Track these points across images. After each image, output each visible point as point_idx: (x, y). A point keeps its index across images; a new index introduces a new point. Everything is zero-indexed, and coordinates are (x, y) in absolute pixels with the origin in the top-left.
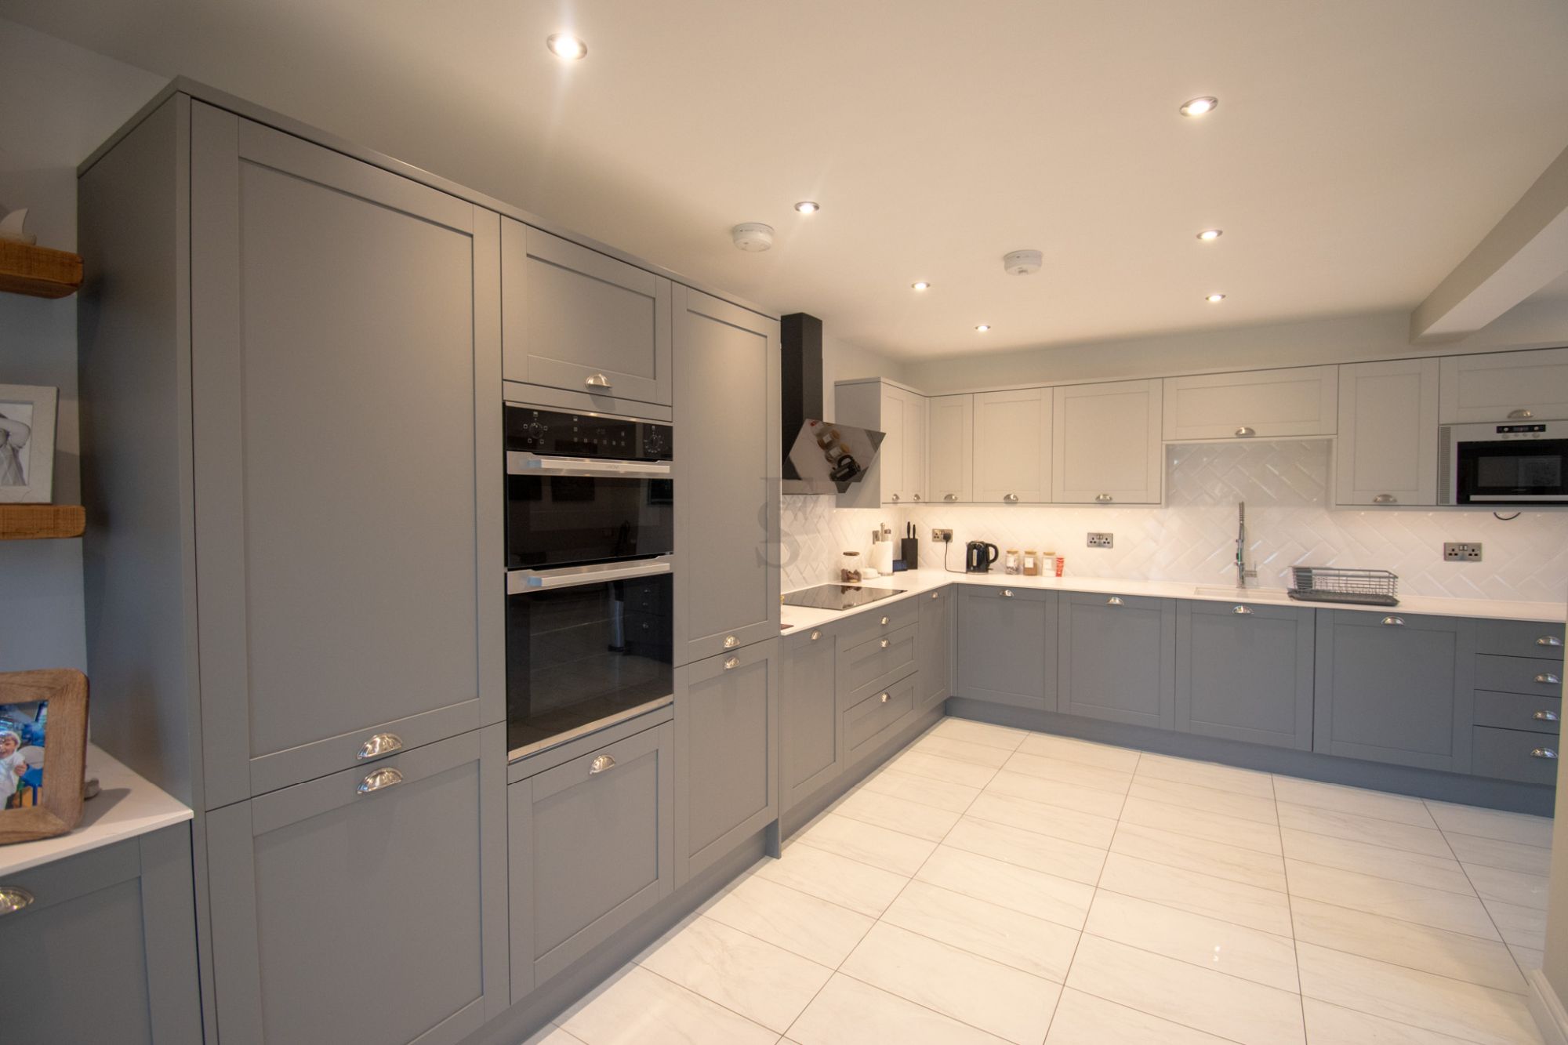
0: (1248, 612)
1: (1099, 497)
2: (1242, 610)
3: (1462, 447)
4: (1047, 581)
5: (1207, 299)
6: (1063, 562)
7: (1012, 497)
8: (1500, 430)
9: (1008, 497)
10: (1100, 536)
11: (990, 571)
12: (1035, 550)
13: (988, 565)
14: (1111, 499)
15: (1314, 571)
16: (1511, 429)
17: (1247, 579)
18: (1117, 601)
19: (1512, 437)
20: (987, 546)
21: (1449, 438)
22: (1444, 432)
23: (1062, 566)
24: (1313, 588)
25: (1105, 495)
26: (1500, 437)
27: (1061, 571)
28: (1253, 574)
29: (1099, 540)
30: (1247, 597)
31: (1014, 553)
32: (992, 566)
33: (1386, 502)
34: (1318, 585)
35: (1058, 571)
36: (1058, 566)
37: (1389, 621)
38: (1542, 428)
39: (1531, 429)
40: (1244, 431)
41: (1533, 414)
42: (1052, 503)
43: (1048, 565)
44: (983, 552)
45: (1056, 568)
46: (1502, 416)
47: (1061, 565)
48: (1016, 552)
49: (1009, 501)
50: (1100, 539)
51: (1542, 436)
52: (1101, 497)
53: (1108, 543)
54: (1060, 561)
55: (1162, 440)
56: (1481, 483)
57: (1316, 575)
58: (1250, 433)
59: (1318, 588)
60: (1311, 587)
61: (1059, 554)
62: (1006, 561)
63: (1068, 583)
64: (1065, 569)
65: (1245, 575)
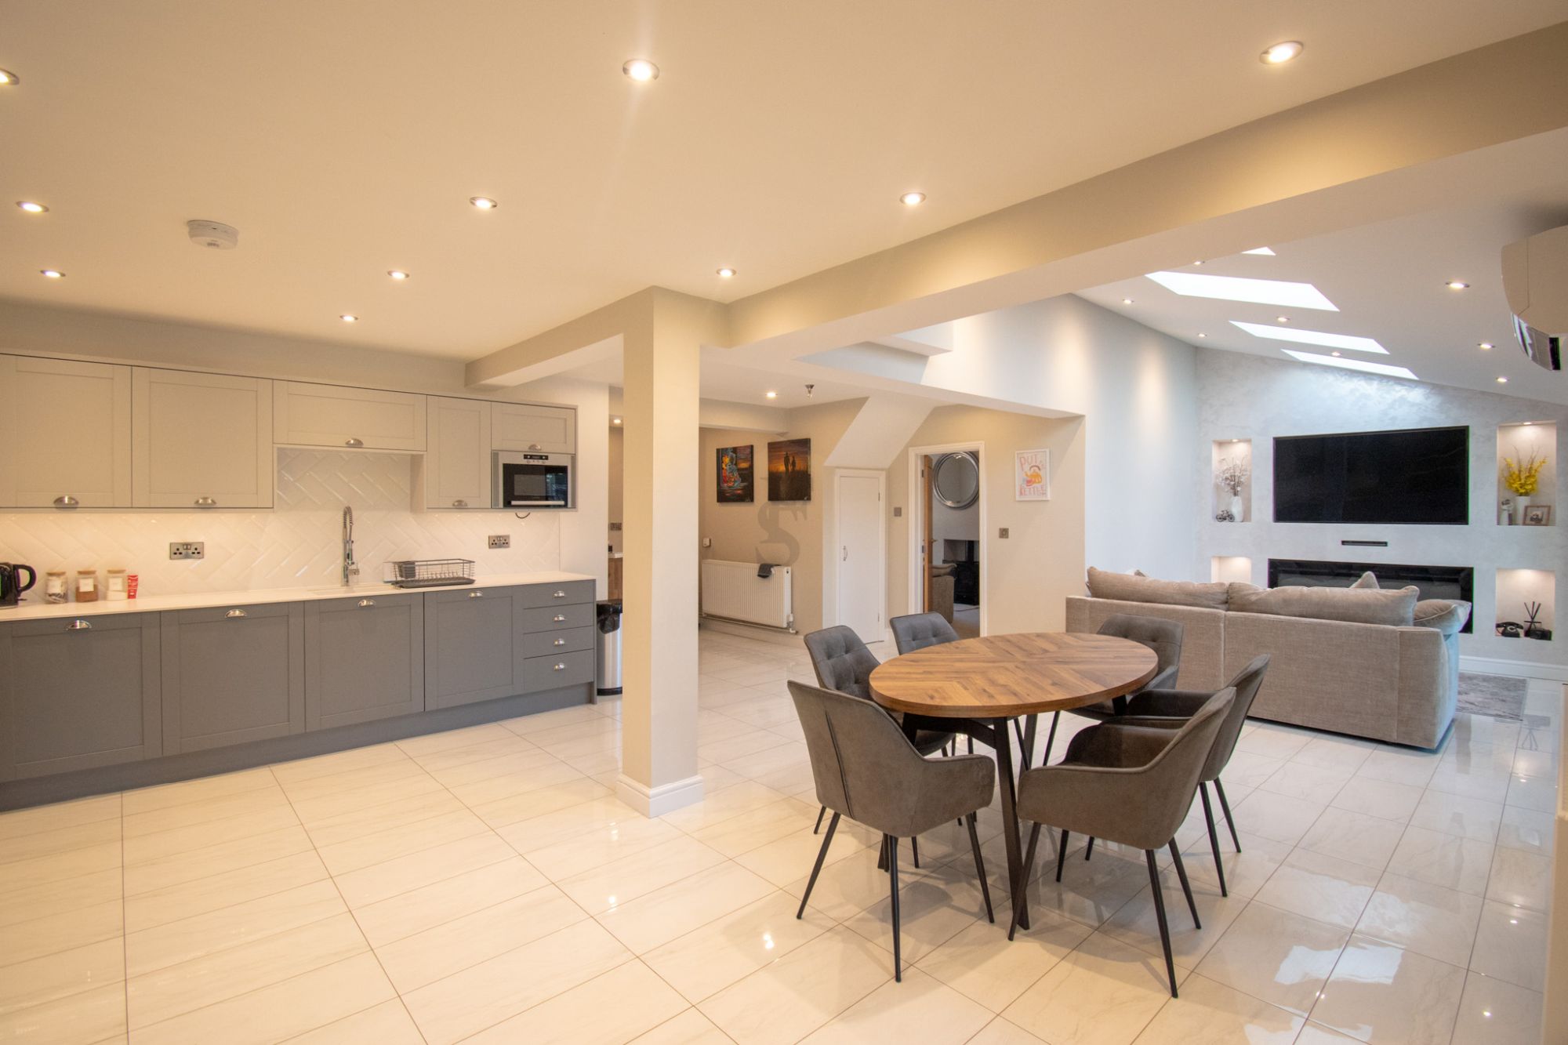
0: (371, 603)
1: (197, 502)
2: (365, 603)
3: (506, 467)
4: (116, 603)
5: (341, 317)
6: (137, 580)
7: (66, 500)
8: (526, 457)
9: (60, 500)
10: (187, 546)
11: (20, 602)
12: (92, 569)
13: (19, 592)
14: (213, 501)
15: (416, 563)
16: (532, 457)
17: (350, 577)
18: (238, 613)
19: (532, 462)
20: (16, 567)
21: (498, 462)
22: (495, 455)
23: (136, 585)
24: (417, 578)
25: (205, 499)
26: (524, 462)
27: (135, 591)
28: (356, 572)
29: (185, 551)
30: (354, 592)
31: (58, 575)
32: (23, 595)
33: (460, 506)
34: (422, 573)
35: (129, 592)
36: (129, 586)
37: (473, 595)
38: (547, 458)
39: (541, 457)
40: (352, 442)
41: (542, 448)
42: (131, 508)
43: (117, 585)
44: (9, 577)
45: (127, 589)
46: (525, 447)
47: (134, 584)
48: (63, 574)
49: (59, 504)
50: (187, 549)
51: (547, 463)
52: (201, 501)
53: (198, 553)
54: (133, 579)
55: (273, 443)
56: (516, 494)
57: (419, 565)
58: (359, 444)
59: (421, 577)
60: (415, 576)
61: (131, 571)
62: (47, 586)
63: (145, 603)
64: (139, 589)
65: (348, 573)
